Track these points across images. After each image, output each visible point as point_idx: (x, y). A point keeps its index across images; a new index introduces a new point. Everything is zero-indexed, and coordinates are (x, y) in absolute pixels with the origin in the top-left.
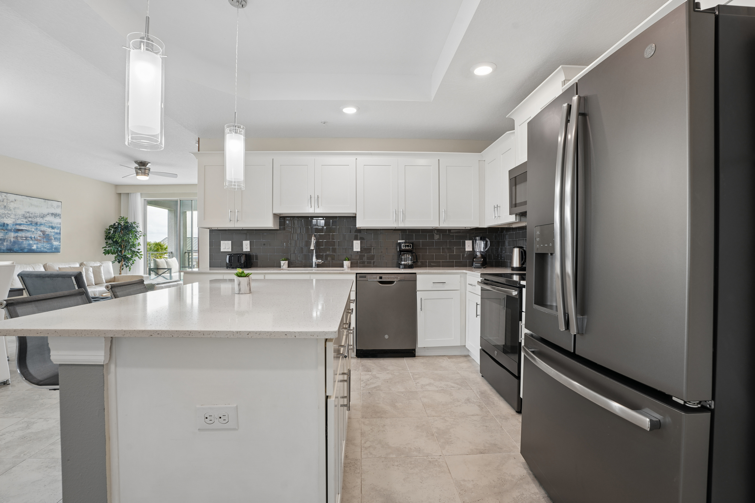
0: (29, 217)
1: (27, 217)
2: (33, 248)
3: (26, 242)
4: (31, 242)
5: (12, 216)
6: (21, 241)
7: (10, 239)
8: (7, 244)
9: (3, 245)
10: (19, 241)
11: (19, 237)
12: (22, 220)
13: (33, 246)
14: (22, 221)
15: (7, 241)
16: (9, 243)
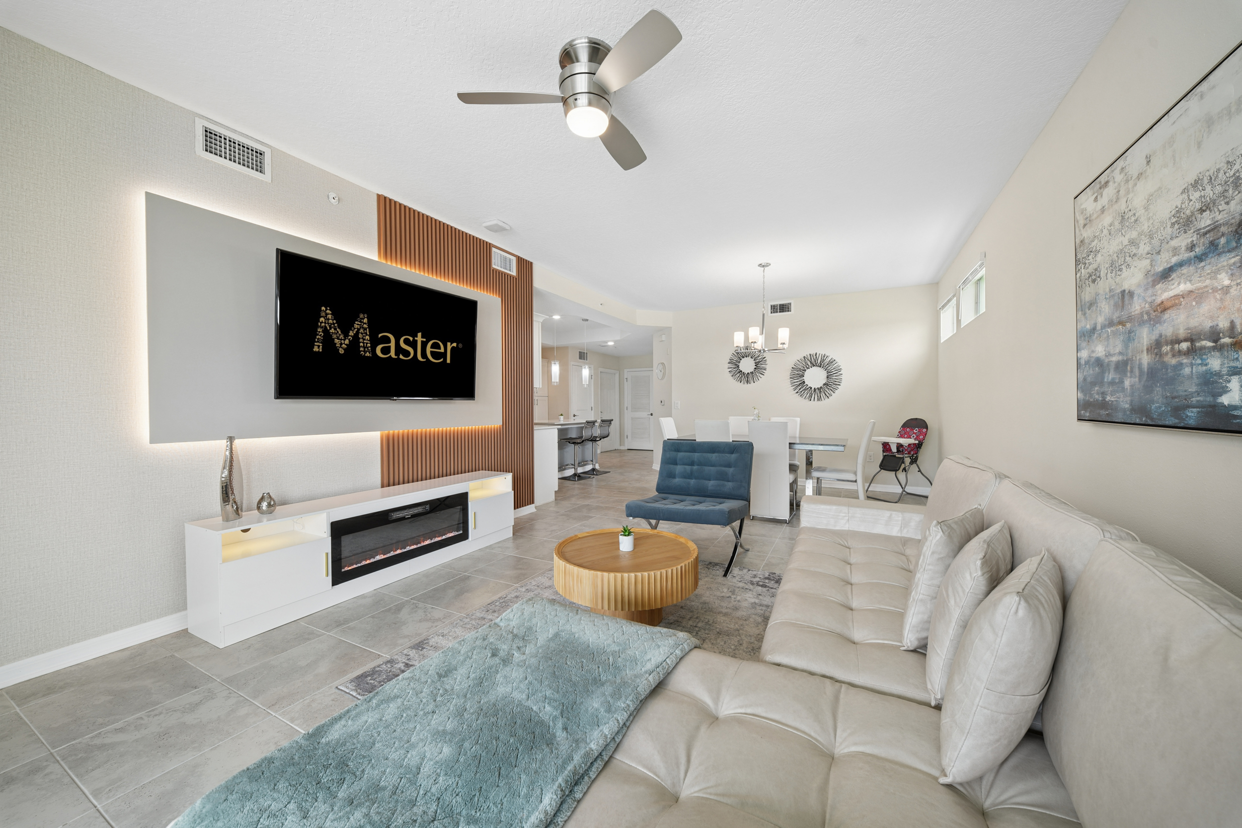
0: (1202, 211)
1: (1193, 213)
2: (1225, 400)
3: (1192, 365)
4: (1215, 363)
5: (1142, 245)
6: (1174, 361)
7: (1138, 358)
8: (1132, 386)
9: (1123, 390)
10: (1165, 365)
11: (1167, 344)
12: (1174, 243)
13: (1225, 391)
14: (1175, 251)
15: (1132, 371)
16: (1137, 379)
